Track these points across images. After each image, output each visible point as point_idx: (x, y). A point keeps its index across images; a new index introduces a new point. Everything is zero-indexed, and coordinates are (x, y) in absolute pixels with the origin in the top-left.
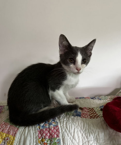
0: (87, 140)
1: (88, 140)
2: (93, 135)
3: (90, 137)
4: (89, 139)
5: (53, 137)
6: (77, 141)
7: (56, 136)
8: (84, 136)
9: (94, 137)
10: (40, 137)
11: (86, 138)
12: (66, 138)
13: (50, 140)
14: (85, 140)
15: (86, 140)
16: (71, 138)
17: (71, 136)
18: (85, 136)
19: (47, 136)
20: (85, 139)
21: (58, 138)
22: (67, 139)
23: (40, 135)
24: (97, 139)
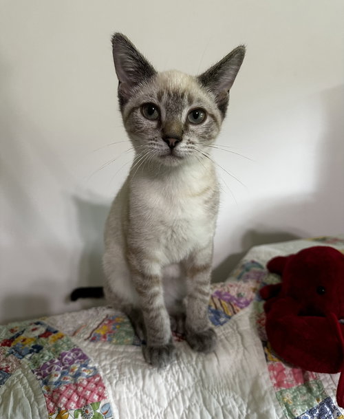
0: (179, 389)
1: (181, 388)
2: (192, 372)
3: (186, 380)
4: (183, 386)
5: (89, 403)
6: (155, 397)
7: (96, 397)
8: (169, 382)
9: (194, 378)
10: (54, 410)
11: (175, 385)
12: (124, 399)
13: (82, 412)
14: (174, 390)
15: (177, 389)
16: (139, 395)
17: (136, 388)
18: (173, 381)
19: (72, 403)
20: (173, 387)
21: (102, 403)
22: (128, 398)
23: (51, 405)
24: (202, 380)
